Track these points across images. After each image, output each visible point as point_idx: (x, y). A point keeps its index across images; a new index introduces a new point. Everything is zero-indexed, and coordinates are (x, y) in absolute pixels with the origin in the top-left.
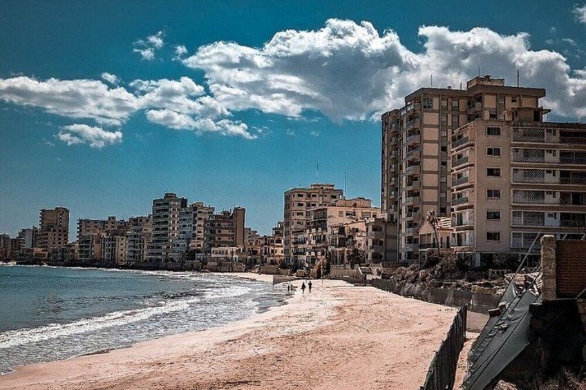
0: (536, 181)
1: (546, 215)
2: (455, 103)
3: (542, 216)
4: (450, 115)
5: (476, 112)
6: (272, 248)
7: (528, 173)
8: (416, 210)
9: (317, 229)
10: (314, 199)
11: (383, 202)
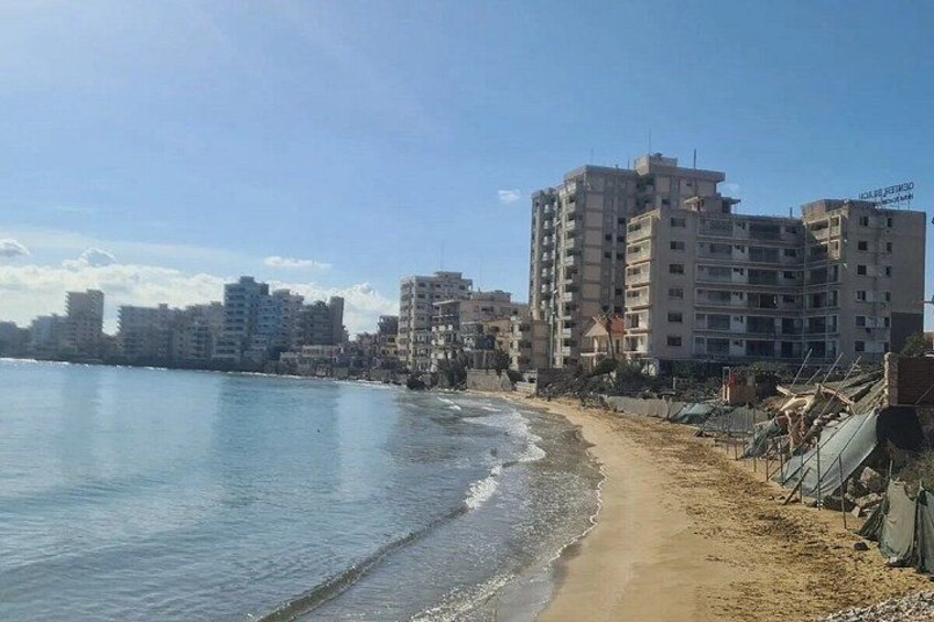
0: (721, 280)
1: (732, 318)
2: (623, 186)
3: (727, 319)
4: (616, 199)
5: (646, 196)
6: (383, 348)
7: (713, 271)
8: (574, 307)
9: (447, 327)
10: (438, 290)
11: (531, 297)
